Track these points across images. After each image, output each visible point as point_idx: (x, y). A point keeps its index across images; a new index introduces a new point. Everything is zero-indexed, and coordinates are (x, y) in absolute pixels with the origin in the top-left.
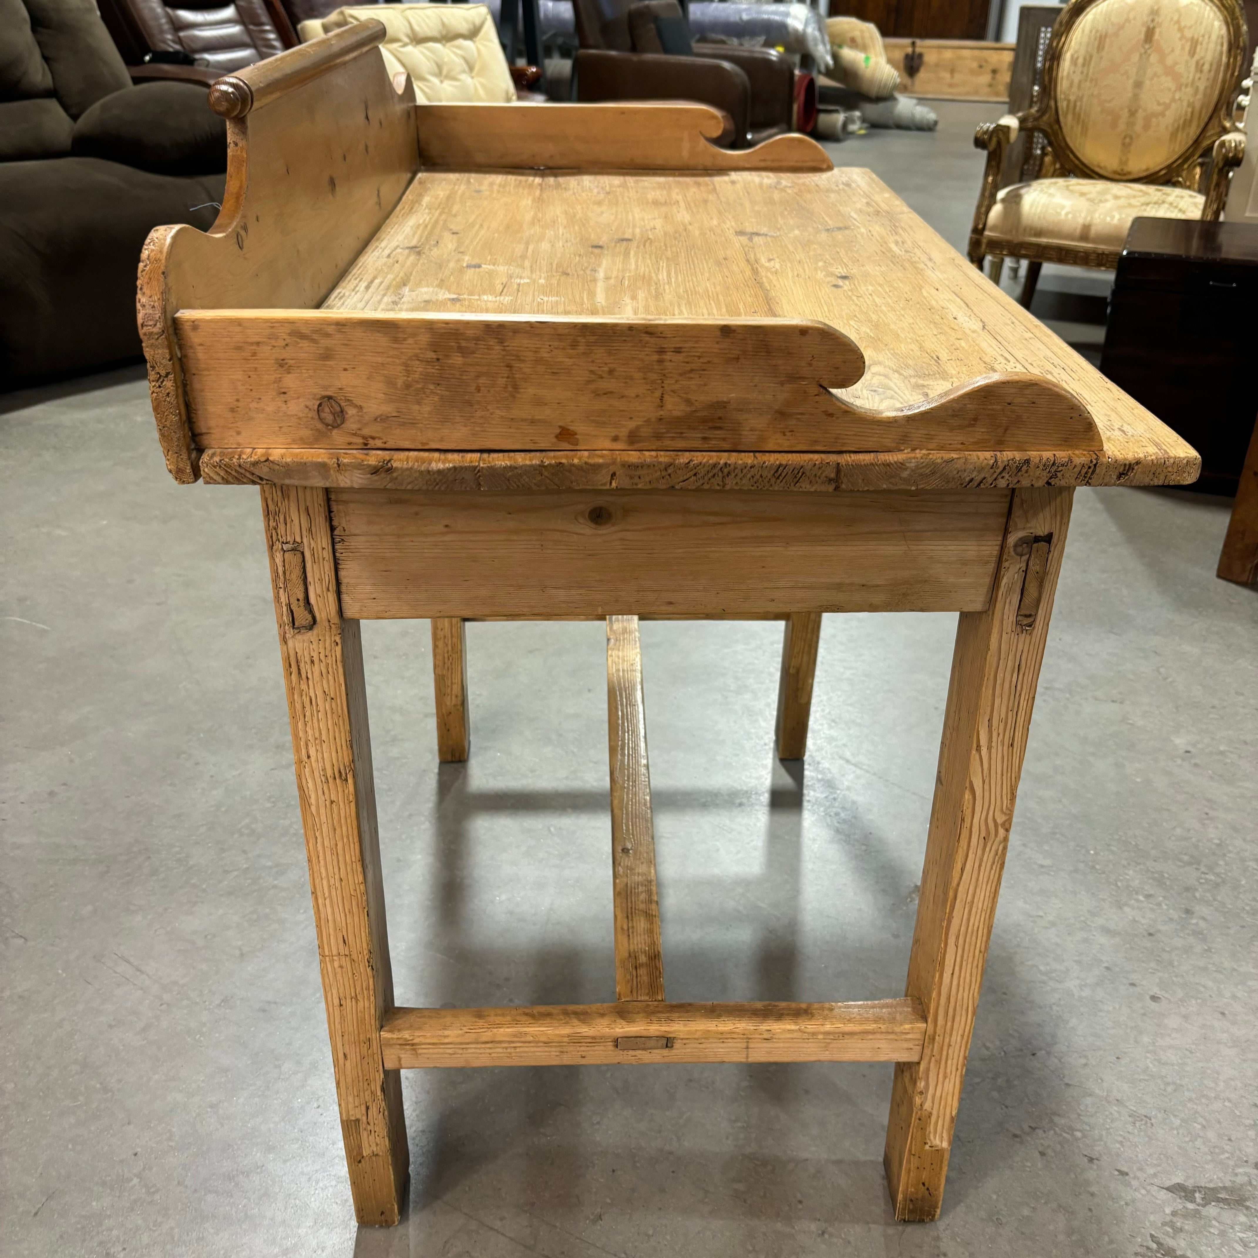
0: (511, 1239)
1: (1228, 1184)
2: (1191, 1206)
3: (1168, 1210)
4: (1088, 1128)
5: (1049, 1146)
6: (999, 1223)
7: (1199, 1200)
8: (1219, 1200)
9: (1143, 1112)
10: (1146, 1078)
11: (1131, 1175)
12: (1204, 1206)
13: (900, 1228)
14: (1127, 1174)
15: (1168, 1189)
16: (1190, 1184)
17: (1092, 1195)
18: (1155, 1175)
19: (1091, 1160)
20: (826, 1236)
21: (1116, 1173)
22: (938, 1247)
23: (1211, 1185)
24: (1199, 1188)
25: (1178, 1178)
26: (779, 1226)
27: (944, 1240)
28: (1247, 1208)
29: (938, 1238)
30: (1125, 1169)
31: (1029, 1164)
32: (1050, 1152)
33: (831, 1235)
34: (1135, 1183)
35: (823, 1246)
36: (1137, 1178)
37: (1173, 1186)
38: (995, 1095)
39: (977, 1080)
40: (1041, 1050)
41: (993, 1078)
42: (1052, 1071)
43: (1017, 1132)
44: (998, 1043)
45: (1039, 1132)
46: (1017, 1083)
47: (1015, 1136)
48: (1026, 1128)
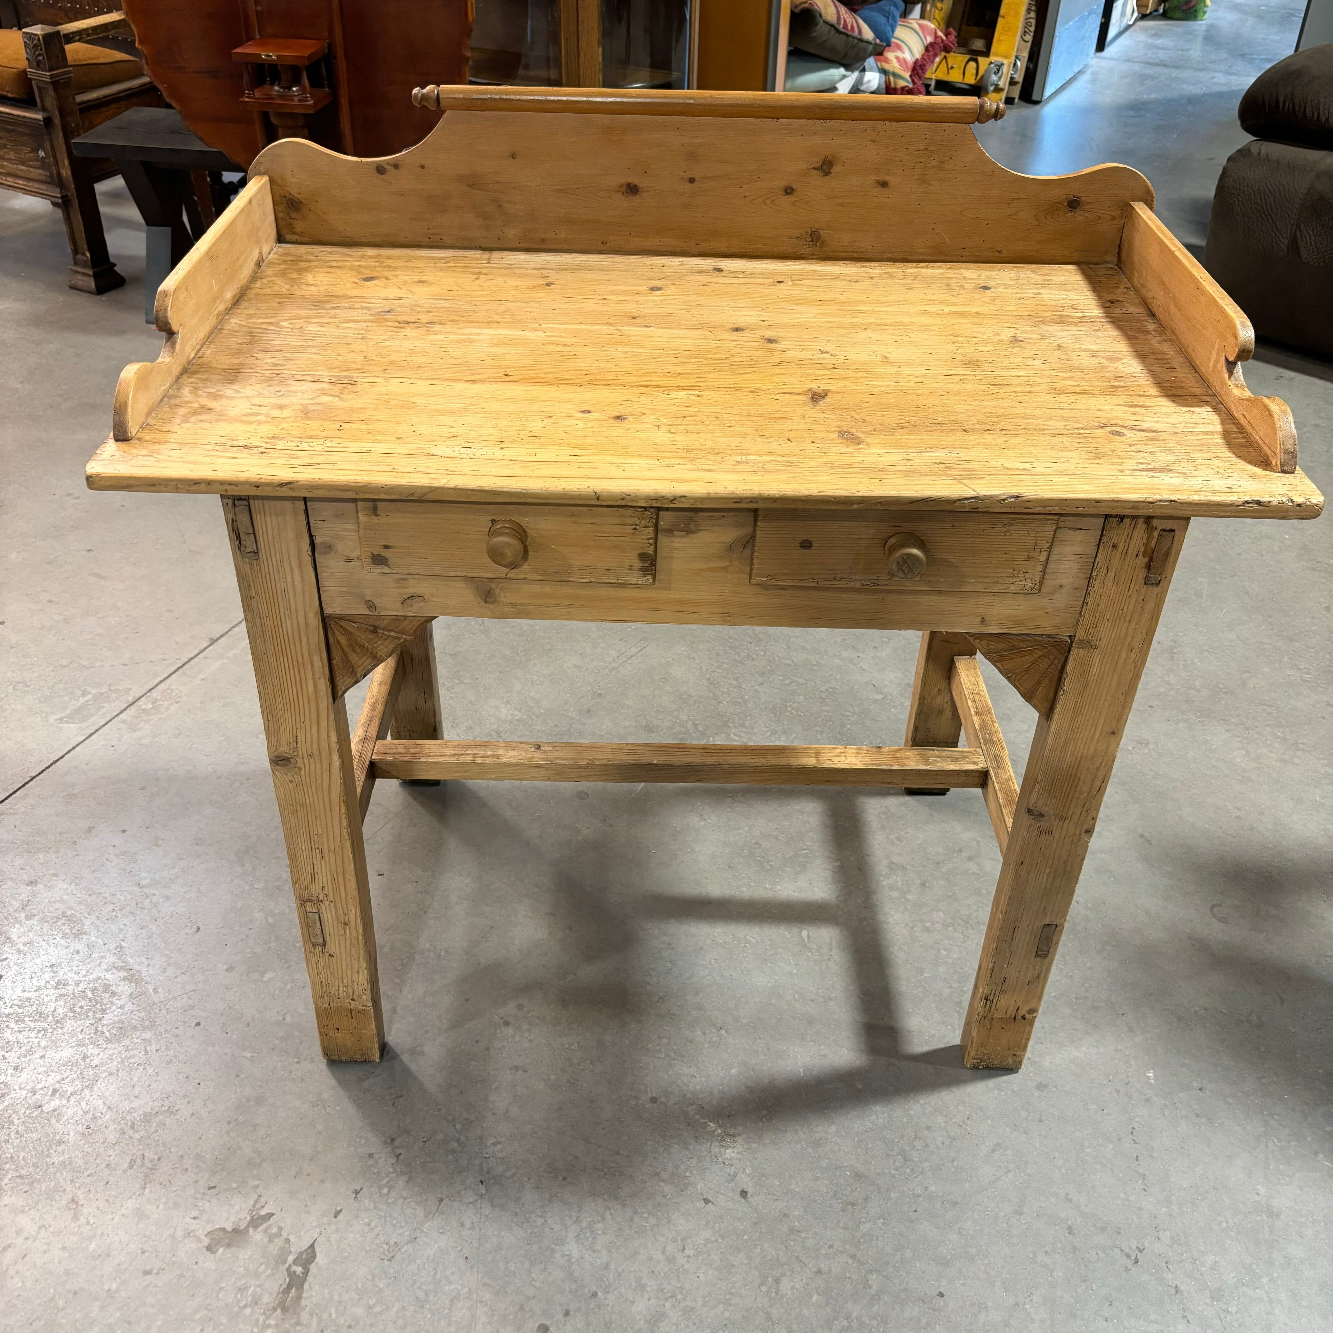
1: (303, 1302)
2: (291, 1259)
3: (292, 1238)
4: (389, 1201)
5: (377, 1162)
6: (314, 1105)
7: (294, 1268)
8: (289, 1287)
9: (399, 1257)
10: (438, 1276)
11: (334, 1220)
12: (288, 1270)
14: (335, 1217)
15: (312, 1246)
16: (313, 1268)
17: (322, 1182)
18: (328, 1240)
19: (357, 1192)
21: (339, 1209)
22: (305, 1060)
23: (306, 1286)
24: (306, 1272)
25: (321, 1259)
27: (310, 1065)
28: (274, 1309)
30: (340, 1217)
31: (363, 1141)
32: (371, 1162)
34: (325, 1220)
36: (330, 1223)
37: (314, 1252)
38: (441, 1136)
39: (458, 1126)
40: (487, 1190)
41: (458, 1140)
42: (459, 1192)
43: (397, 1143)
44: (500, 1155)
45: (394, 1161)
46: (450, 1157)
47: (393, 1140)
48: (398, 1151)
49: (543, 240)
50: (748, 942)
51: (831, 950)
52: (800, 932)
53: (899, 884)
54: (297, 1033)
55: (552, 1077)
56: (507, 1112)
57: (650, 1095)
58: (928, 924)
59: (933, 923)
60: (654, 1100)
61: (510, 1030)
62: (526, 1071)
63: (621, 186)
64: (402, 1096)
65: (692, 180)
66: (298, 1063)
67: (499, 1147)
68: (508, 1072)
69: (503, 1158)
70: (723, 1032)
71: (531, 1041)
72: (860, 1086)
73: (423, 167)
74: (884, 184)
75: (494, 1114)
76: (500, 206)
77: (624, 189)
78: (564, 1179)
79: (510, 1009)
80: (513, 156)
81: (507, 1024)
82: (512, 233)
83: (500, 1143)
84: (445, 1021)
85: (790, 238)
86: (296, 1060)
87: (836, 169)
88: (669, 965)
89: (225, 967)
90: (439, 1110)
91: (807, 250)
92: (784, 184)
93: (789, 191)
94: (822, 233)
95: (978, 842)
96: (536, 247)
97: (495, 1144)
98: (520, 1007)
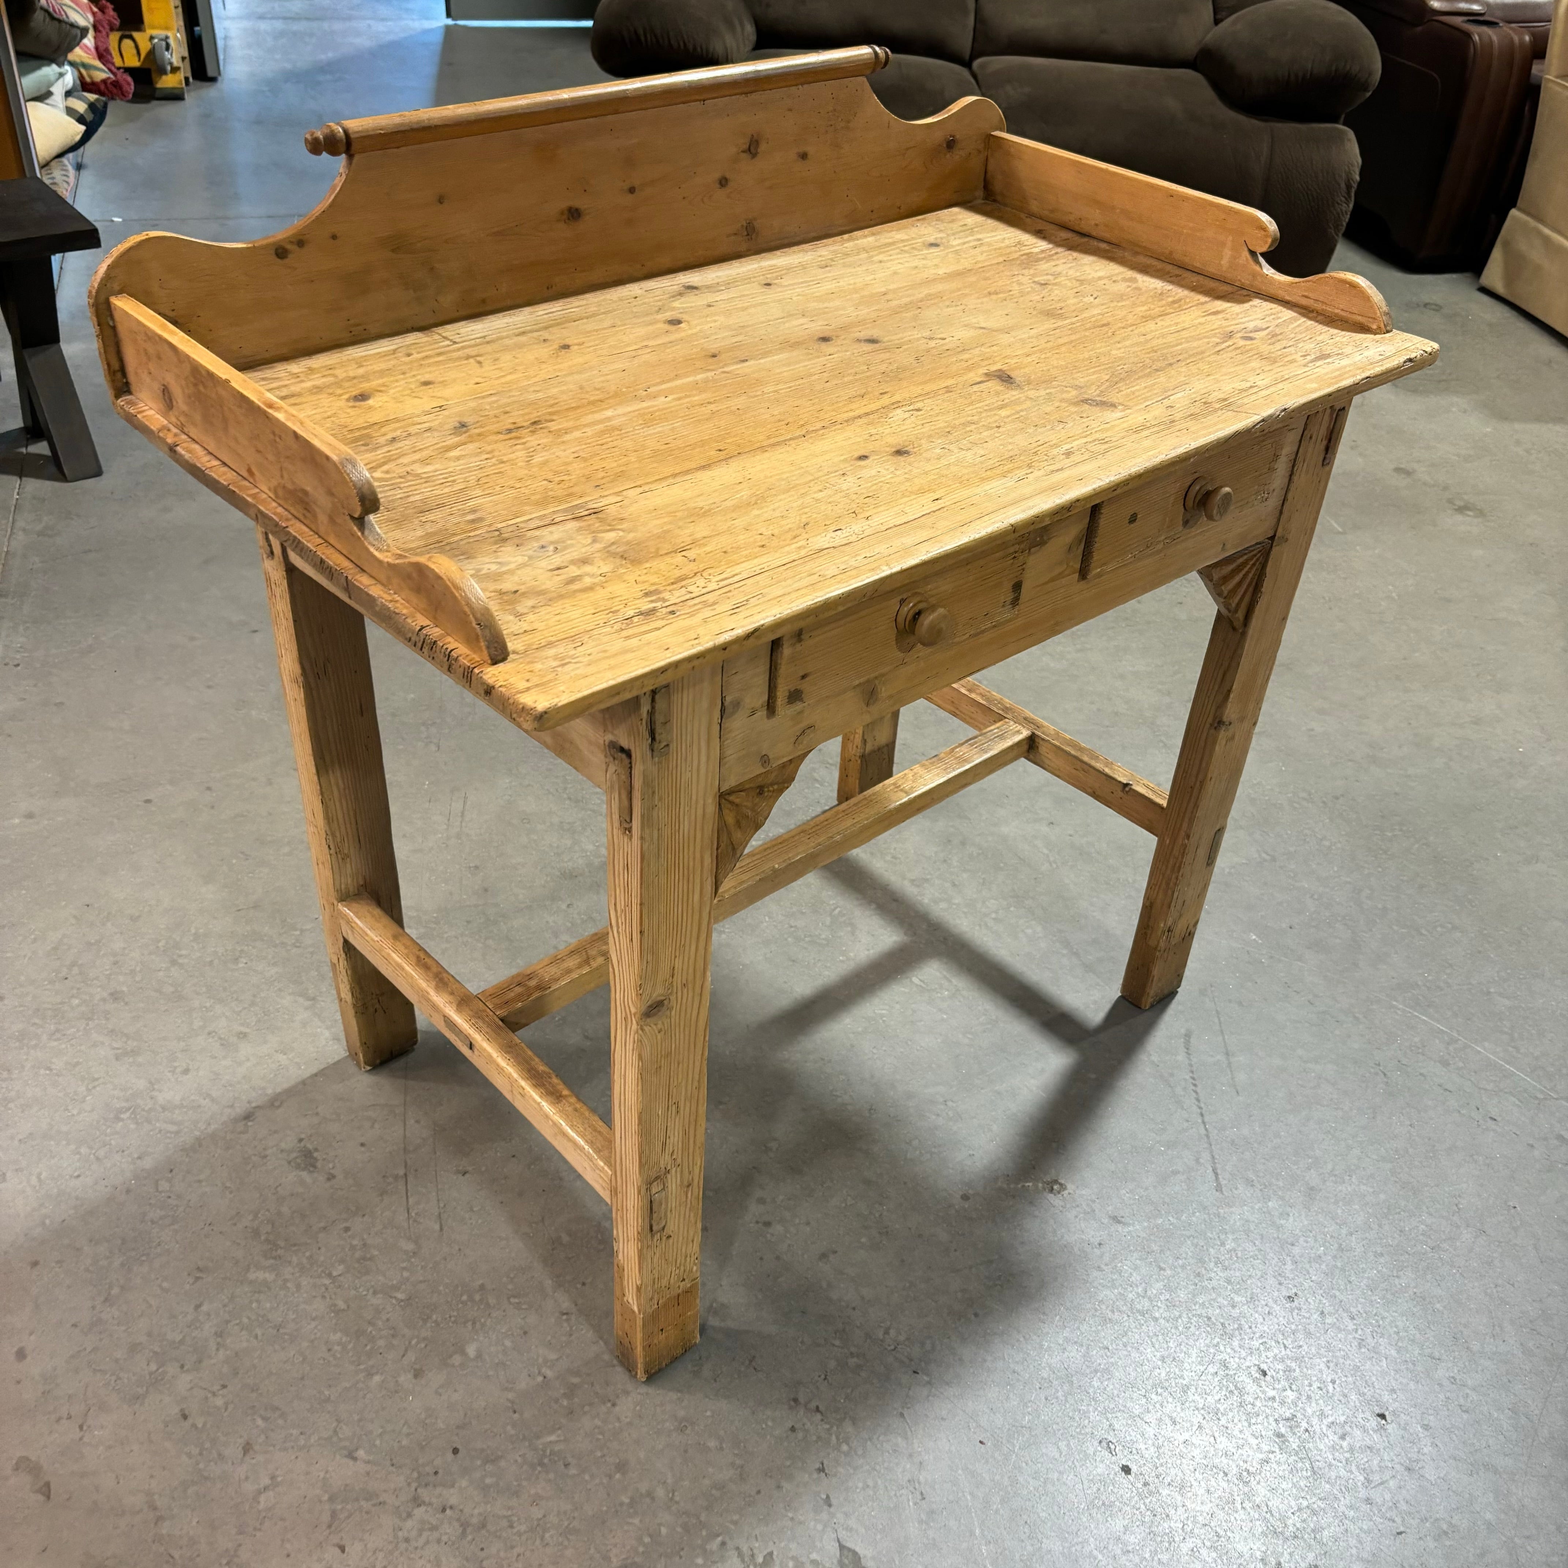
0: (405, 1137)
3: (814, 1556)
4: (860, 1453)
5: (807, 1431)
6: (682, 1430)
11: (832, 1510)
13: (615, 1362)
14: (830, 1505)
15: (842, 1547)
17: (779, 1487)
18: (850, 1529)
19: (822, 1470)
20: (565, 1317)
21: (824, 1497)
22: (618, 1397)
25: (863, 1550)
26: (548, 1283)
27: (630, 1399)
29: (627, 1393)
30: (834, 1501)
31: (770, 1423)
32: (800, 1435)
33: (567, 1320)
34: (824, 1516)
35: (553, 1320)
36: (833, 1515)
37: (849, 1550)
38: (832, 1364)
39: (837, 1343)
40: (927, 1375)
41: (852, 1354)
42: (907, 1396)
43: (802, 1400)
44: (902, 1338)
45: (819, 1416)
46: (863, 1374)
47: (796, 1400)
48: (813, 1405)
49: (484, 301)
50: (882, 1016)
51: (950, 981)
52: (911, 981)
53: (937, 894)
54: (576, 1380)
55: (863, 1240)
56: (863, 1298)
57: (958, 1196)
58: (993, 915)
59: (996, 912)
60: (965, 1197)
61: (778, 1228)
62: (836, 1252)
63: (562, 213)
64: (754, 1357)
65: (632, 190)
66: (614, 1405)
67: (892, 1332)
68: (821, 1264)
69: (908, 1339)
70: (950, 1104)
71: (808, 1224)
72: (1093, 1076)
73: (334, 237)
74: (804, 156)
75: (854, 1309)
76: (432, 269)
77: (565, 217)
78: (976, 1315)
79: (754, 1209)
80: (441, 200)
81: (768, 1224)
82: (448, 300)
83: (889, 1328)
84: (709, 1262)
85: (728, 236)
86: (609, 1405)
87: (763, 147)
88: (842, 1077)
89: (410, 1376)
90: (802, 1342)
91: (743, 247)
92: (717, 175)
93: (723, 182)
94: (757, 224)
95: (953, 826)
96: (477, 310)
97: (887, 1332)
98: (761, 1201)
